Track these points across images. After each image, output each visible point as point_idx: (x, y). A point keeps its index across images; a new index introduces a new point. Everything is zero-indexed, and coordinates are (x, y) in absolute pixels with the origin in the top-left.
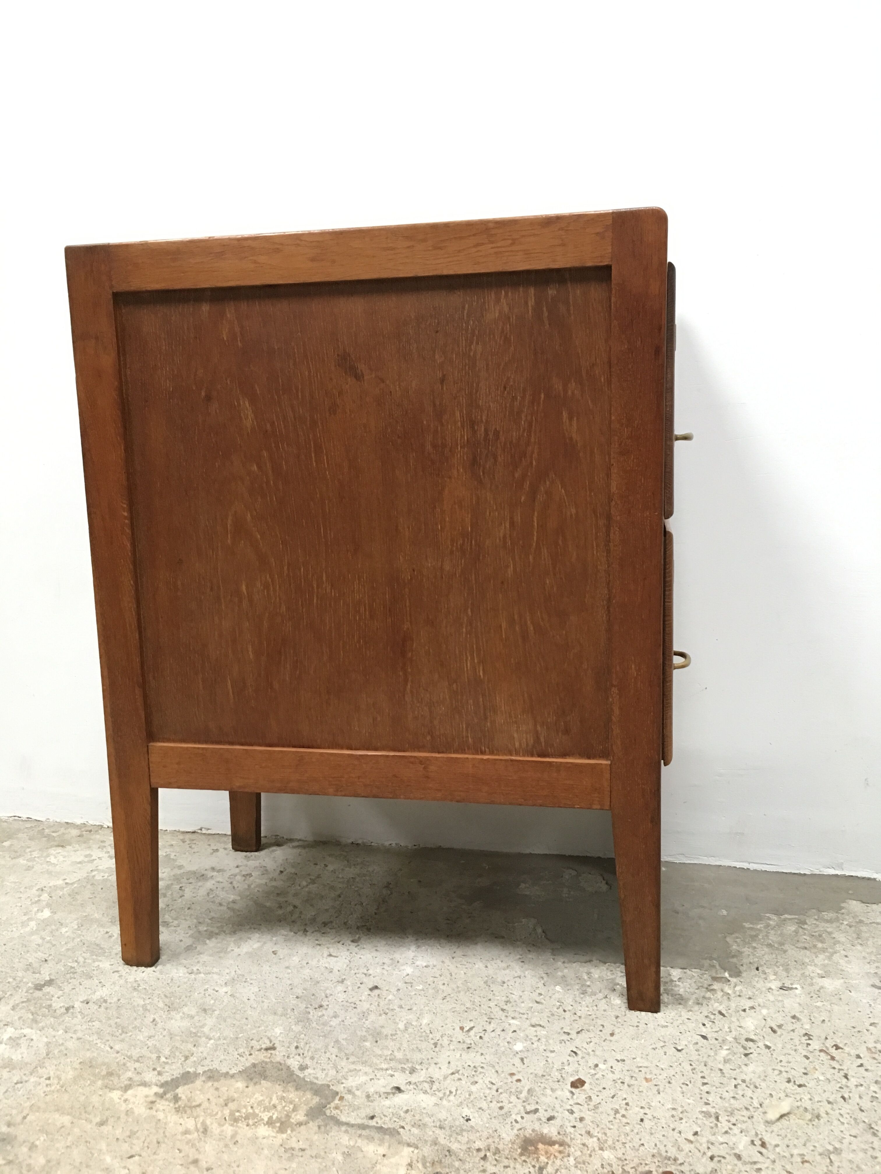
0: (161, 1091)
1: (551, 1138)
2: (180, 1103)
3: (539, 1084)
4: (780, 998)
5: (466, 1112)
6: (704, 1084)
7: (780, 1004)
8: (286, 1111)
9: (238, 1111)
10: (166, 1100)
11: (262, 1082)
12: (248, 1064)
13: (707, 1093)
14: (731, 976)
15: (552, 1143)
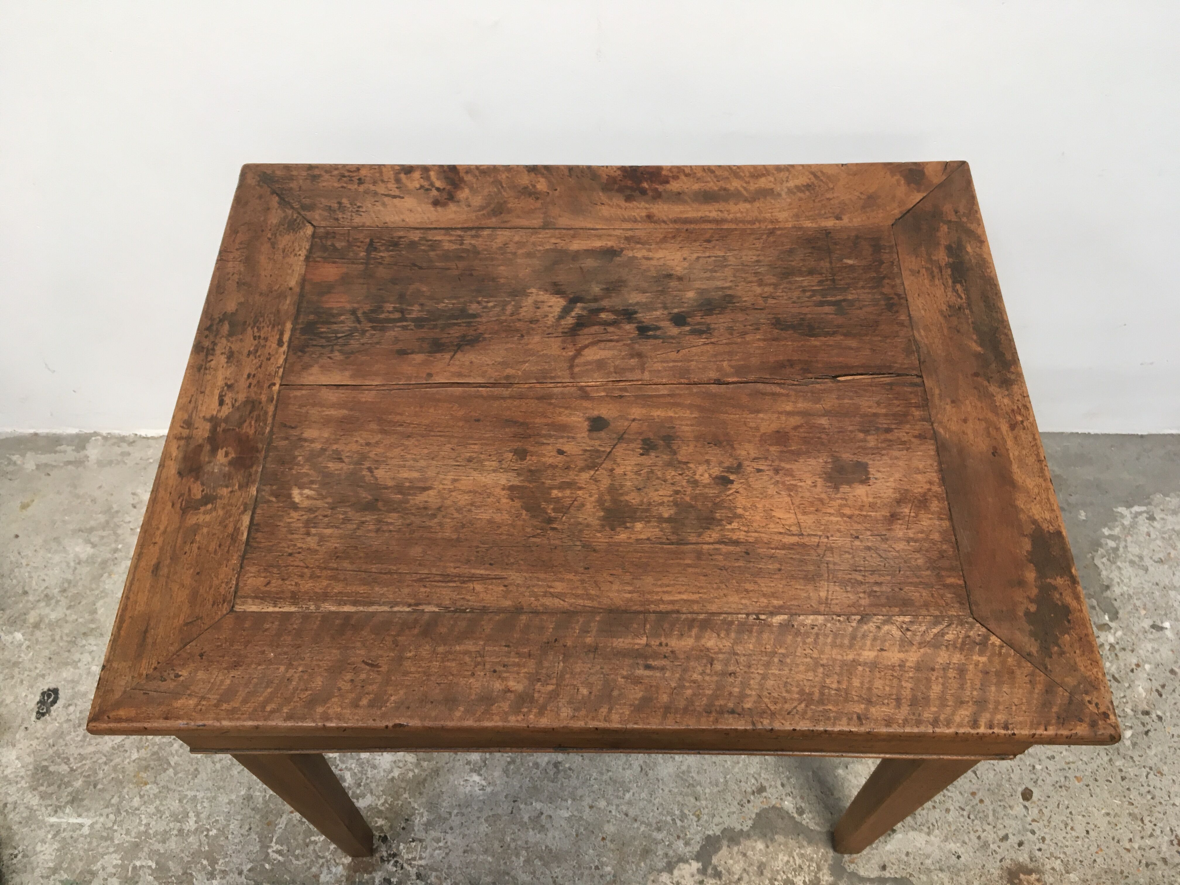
0: (699, 865)
1: (1027, 867)
2: (724, 879)
3: (999, 803)
4: (1156, 646)
5: (953, 846)
6: (1123, 779)
7: (1157, 655)
8: (812, 871)
9: (775, 880)
10: (710, 876)
11: (776, 837)
12: (754, 816)
13: (1128, 789)
14: (1111, 620)
15: (1030, 872)
